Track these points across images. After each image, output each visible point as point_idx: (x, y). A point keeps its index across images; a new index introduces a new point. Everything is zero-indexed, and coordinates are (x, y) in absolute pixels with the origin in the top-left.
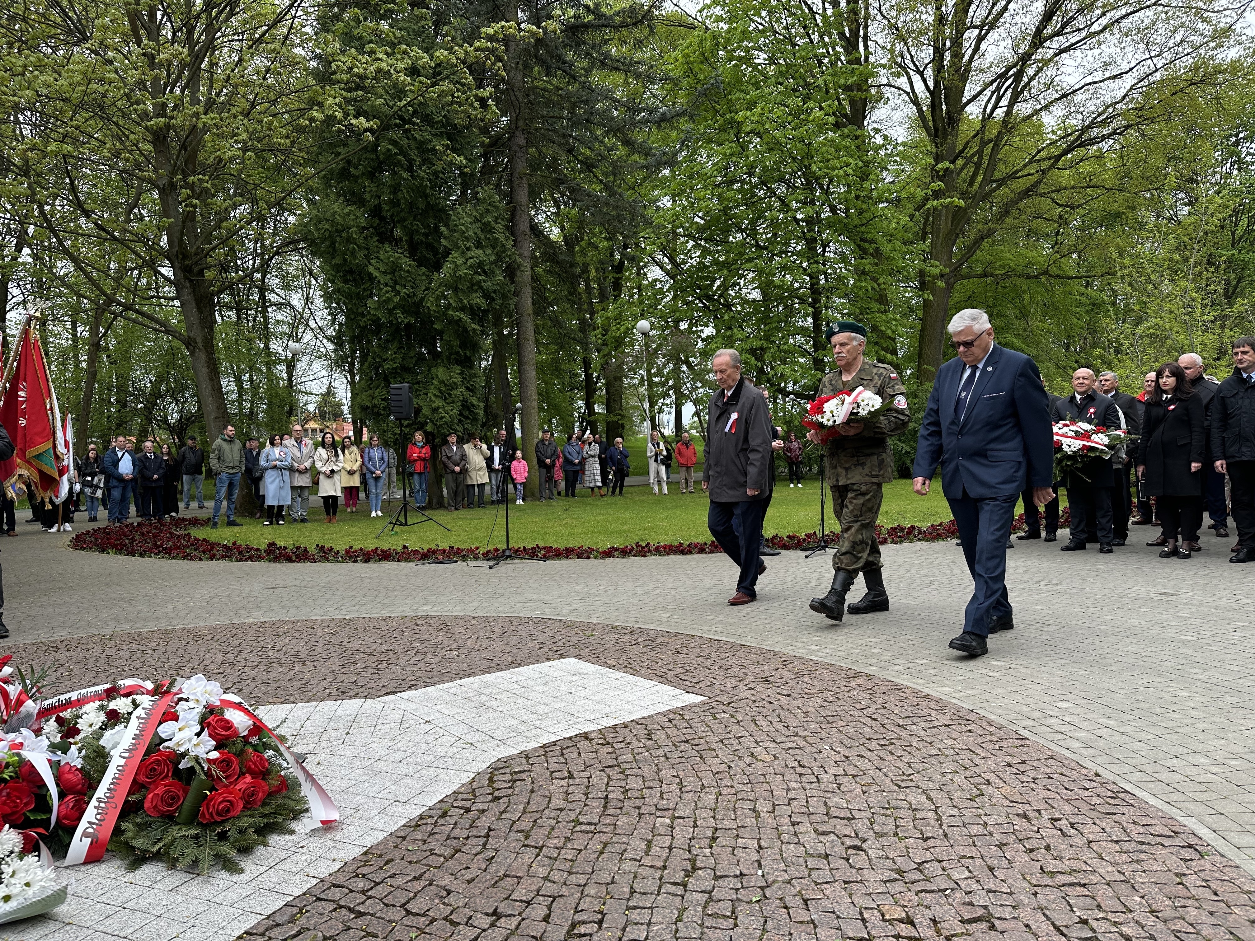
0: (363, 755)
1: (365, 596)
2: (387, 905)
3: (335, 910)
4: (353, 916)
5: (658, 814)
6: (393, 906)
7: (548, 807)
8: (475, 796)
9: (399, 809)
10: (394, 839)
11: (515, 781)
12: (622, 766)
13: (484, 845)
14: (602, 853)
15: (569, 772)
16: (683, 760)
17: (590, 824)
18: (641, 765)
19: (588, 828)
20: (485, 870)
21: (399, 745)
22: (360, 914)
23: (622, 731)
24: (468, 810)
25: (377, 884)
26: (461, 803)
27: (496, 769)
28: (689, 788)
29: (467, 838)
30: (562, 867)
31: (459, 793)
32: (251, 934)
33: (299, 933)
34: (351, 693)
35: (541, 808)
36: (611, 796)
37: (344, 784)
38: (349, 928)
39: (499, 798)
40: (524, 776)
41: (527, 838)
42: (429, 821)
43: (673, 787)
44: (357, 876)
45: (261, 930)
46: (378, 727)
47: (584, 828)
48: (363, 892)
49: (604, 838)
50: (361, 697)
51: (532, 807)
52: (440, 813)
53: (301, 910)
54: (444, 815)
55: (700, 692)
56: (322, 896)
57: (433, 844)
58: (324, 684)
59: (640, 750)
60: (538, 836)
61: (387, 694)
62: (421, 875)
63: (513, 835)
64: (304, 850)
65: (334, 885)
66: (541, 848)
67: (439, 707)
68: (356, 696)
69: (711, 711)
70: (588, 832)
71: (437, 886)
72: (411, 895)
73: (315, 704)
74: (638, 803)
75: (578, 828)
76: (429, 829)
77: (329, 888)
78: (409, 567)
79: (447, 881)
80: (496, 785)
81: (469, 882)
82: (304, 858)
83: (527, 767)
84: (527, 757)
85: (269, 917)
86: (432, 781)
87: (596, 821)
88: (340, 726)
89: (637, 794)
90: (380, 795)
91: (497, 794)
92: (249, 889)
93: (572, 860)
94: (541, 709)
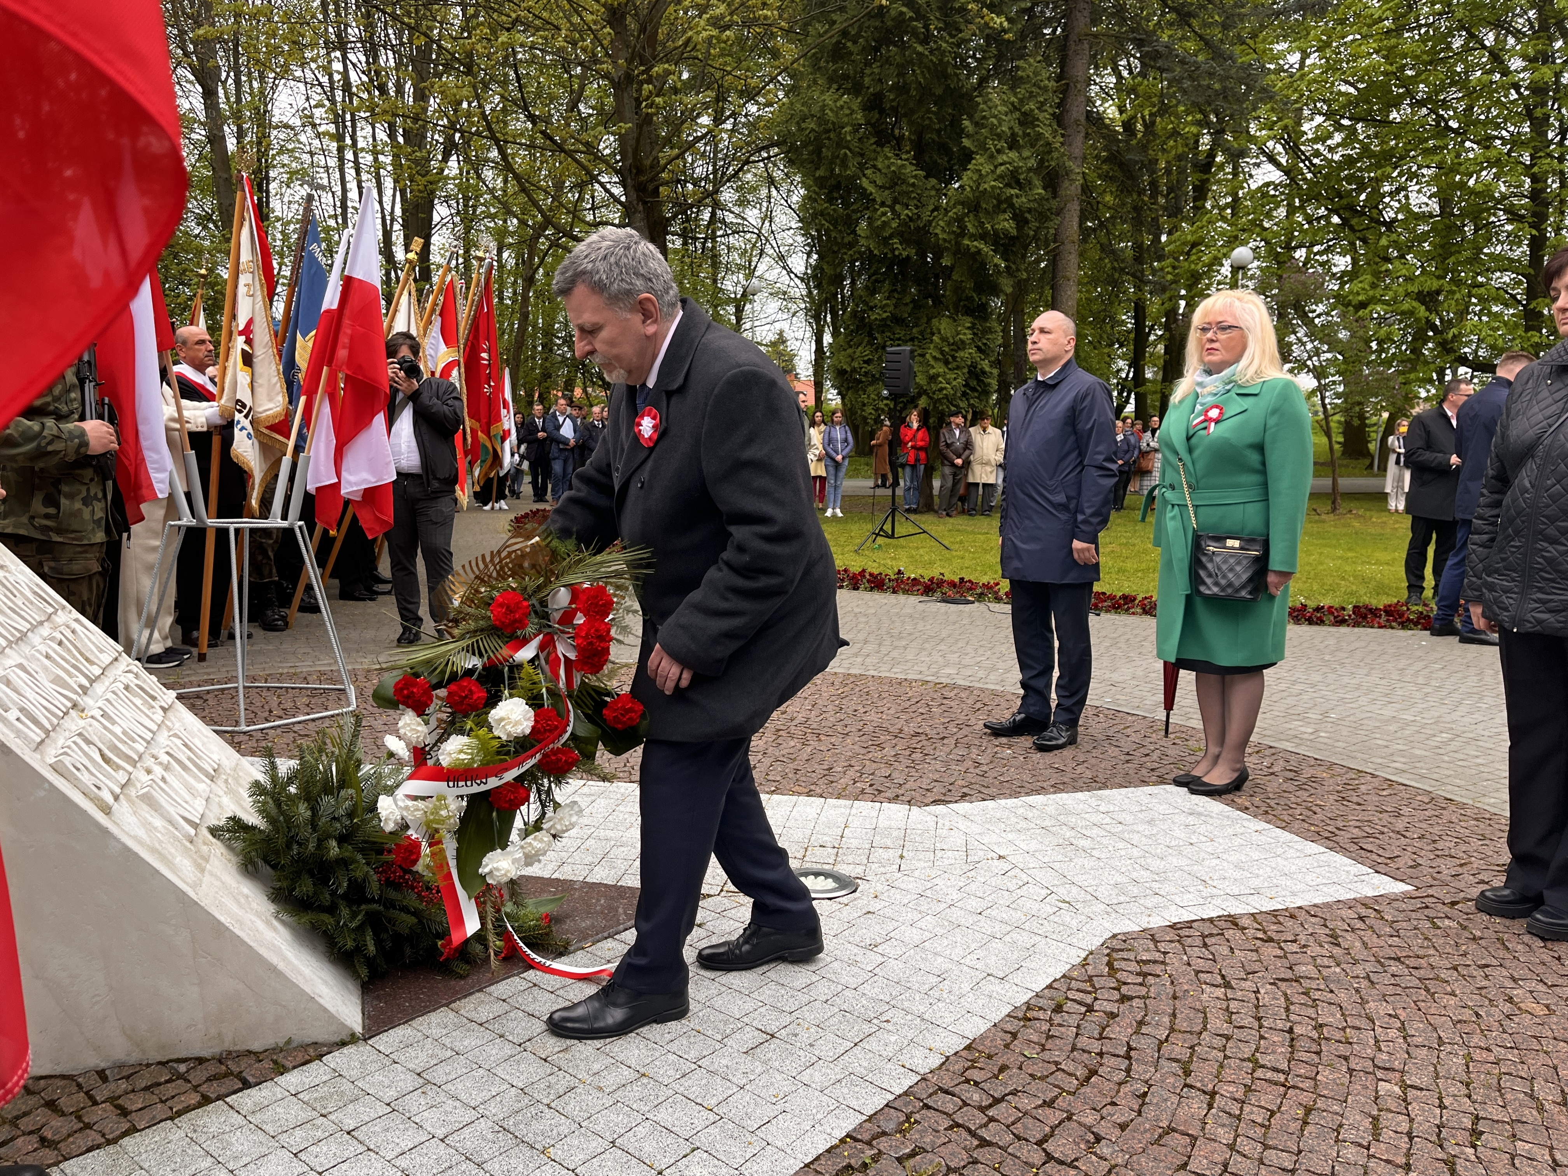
0: (928, 893)
1: (866, 642)
2: (1019, 1138)
3: (951, 1128)
4: (976, 1142)
5: (1380, 1074)
6: (1026, 1140)
7: (1205, 1028)
8: (1096, 990)
9: (996, 987)
10: (1001, 1034)
11: (1145, 975)
12: (1306, 983)
13: (1128, 1071)
14: (1306, 1123)
15: (1223, 977)
16: (1399, 990)
17: (1275, 1070)
18: (1332, 986)
19: (1276, 1077)
20: (1140, 1113)
21: (973, 886)
22: (984, 1143)
23: (1289, 923)
24: (1090, 1009)
25: (997, 1101)
26: (1078, 996)
27: (1113, 950)
28: (1419, 1040)
29: (1101, 1054)
30: (1251, 1133)
31: (1072, 979)
32: (856, 1140)
33: (913, 1155)
34: (889, 794)
35: (1197, 1029)
36: (1298, 1030)
37: (915, 936)
38: (975, 1162)
39: (1130, 998)
40: (1158, 969)
41: (1187, 1073)
42: (1041, 1015)
43: (1393, 1033)
44: (967, 1081)
45: (866, 1137)
46: (939, 854)
47: (1269, 1075)
48: (982, 1109)
49: (1306, 1098)
50: (903, 802)
51: (1183, 1025)
52: (1052, 1004)
53: (908, 1117)
54: (1058, 1009)
55: (1399, 874)
56: (930, 1102)
57: (1056, 1055)
58: (851, 773)
59: (1326, 961)
60: (1203, 1075)
61: (935, 802)
62: (1053, 1101)
63: (1167, 1066)
64: (889, 1026)
65: (940, 1089)
66: (1213, 1094)
67: (1011, 836)
68: (895, 799)
69: (1426, 912)
70: (1276, 1084)
71: (1079, 1123)
72: (1047, 1129)
73: (848, 803)
74: (1343, 1049)
75: (1259, 1073)
76: (1045, 1027)
77: (935, 1093)
78: (911, 603)
79: (1090, 1118)
80: (1118, 976)
81: (1123, 1127)
82: (893, 1039)
83: (1158, 956)
84: (1153, 938)
85: (870, 1118)
86: (1030, 951)
87: (1284, 1066)
88: (889, 843)
89: (1338, 1035)
90: (967, 961)
91: (1124, 990)
92: (836, 1072)
93: (1262, 1126)
94: (1156, 864)
